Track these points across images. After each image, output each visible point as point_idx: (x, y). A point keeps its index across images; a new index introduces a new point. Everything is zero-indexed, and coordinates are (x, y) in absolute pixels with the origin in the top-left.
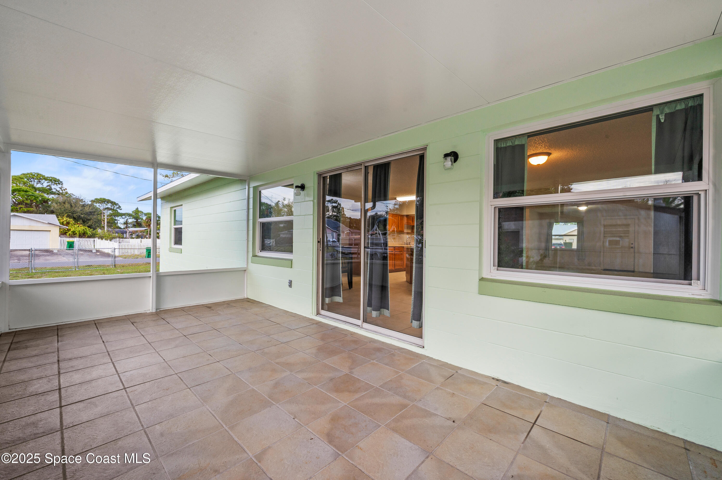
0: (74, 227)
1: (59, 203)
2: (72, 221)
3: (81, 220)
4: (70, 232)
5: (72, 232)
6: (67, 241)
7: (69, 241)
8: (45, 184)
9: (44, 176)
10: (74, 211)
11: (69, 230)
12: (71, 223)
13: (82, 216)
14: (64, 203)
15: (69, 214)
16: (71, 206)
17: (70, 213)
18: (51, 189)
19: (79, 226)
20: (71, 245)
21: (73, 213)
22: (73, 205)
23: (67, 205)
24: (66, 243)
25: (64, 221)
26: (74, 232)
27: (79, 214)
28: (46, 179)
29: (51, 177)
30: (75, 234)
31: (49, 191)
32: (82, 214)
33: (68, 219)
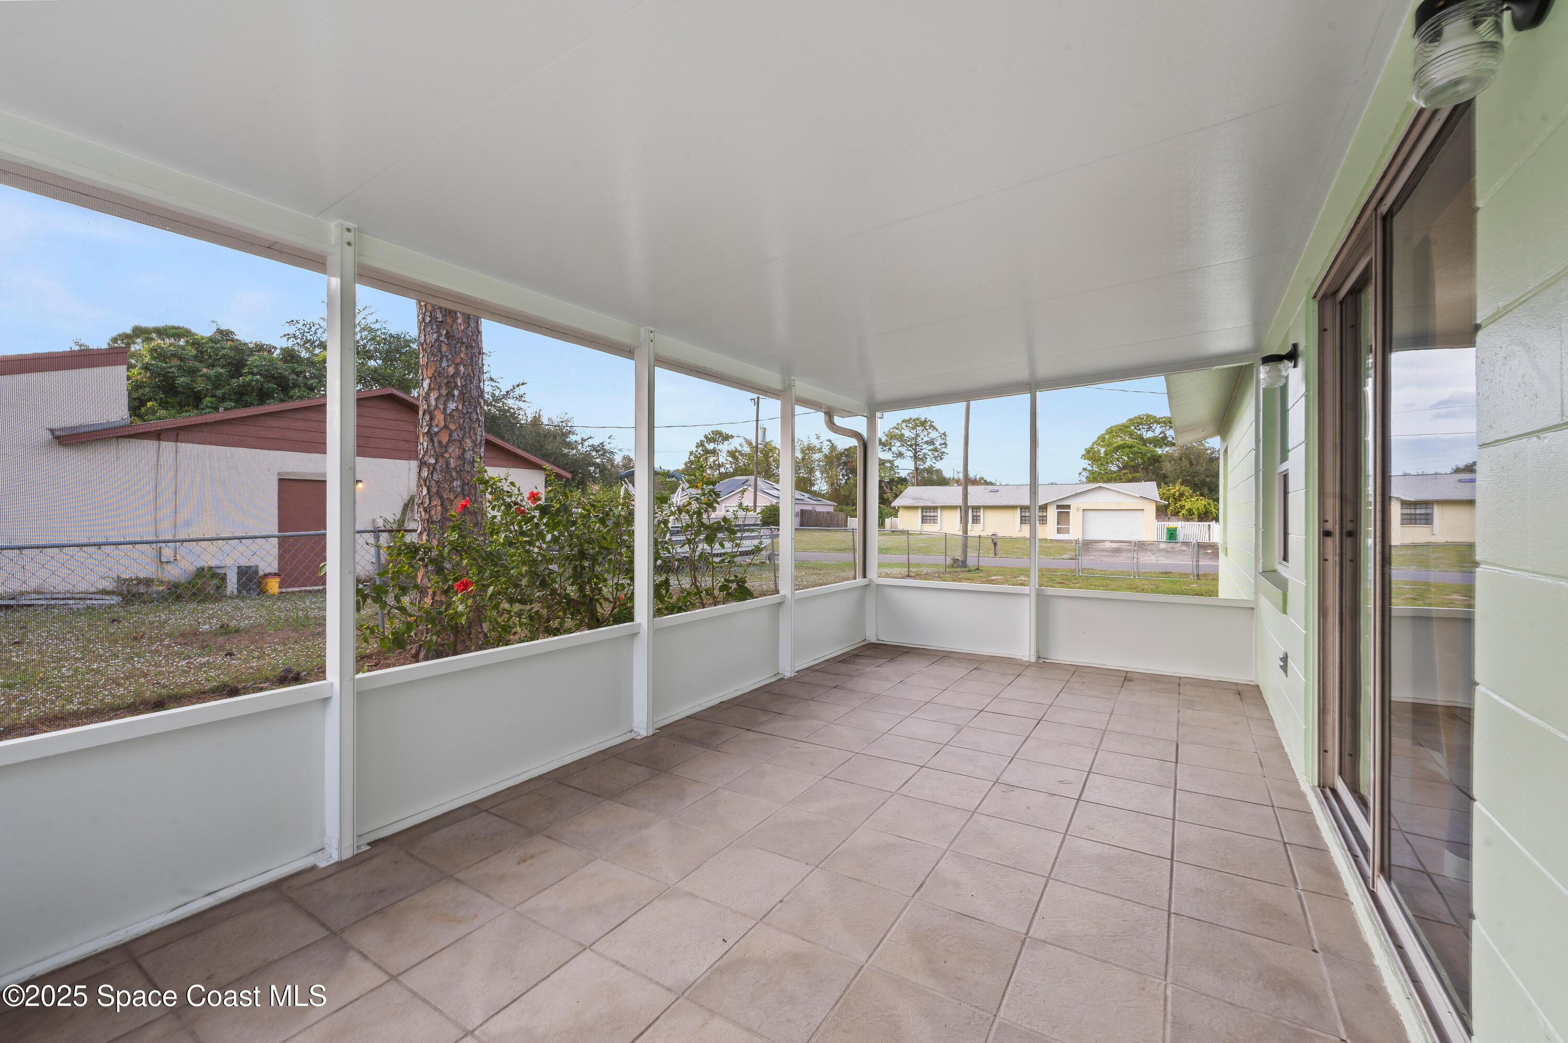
0: (1191, 501)
1: (1174, 459)
2: (1187, 490)
3: (1206, 488)
4: (1184, 511)
5: (1187, 510)
6: (1167, 526)
7: (1170, 526)
8: (1158, 430)
9: (1156, 417)
10: (1195, 473)
11: (1182, 507)
12: (1187, 494)
13: (1208, 480)
14: (1181, 460)
15: (1188, 478)
16: (1191, 464)
17: (1189, 476)
18: (1165, 437)
19: (1198, 500)
20: (1172, 534)
21: (1194, 476)
22: (1194, 462)
23: (1185, 463)
24: (1166, 531)
25: (1175, 492)
26: (1190, 511)
27: (1203, 477)
28: (1158, 421)
29: (1164, 417)
30: (1192, 515)
31: (1162, 441)
32: (1208, 477)
33: (1183, 488)
